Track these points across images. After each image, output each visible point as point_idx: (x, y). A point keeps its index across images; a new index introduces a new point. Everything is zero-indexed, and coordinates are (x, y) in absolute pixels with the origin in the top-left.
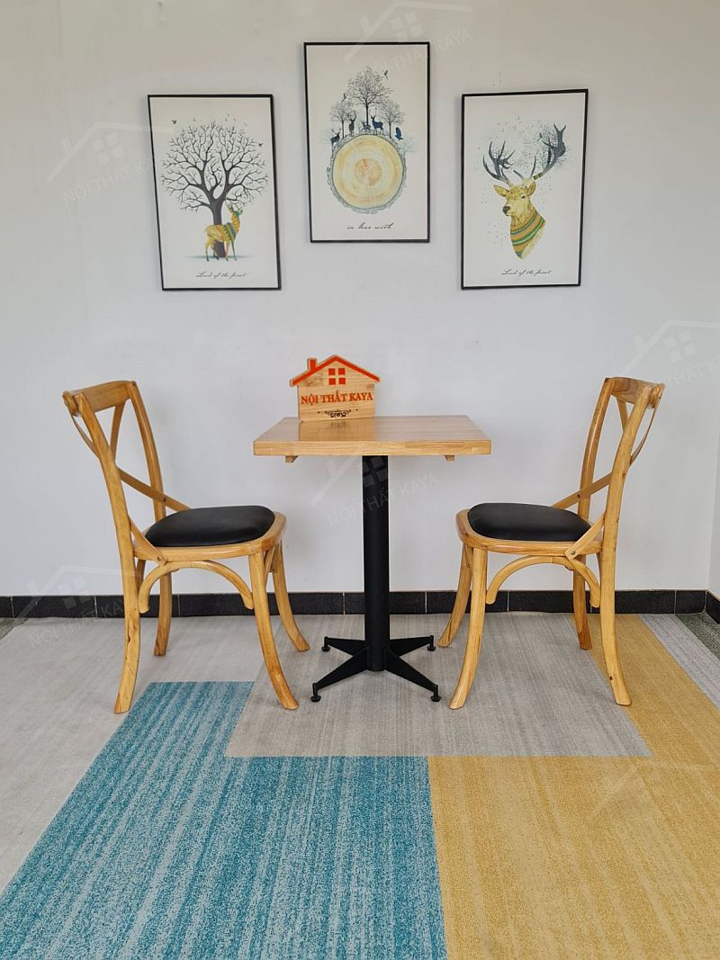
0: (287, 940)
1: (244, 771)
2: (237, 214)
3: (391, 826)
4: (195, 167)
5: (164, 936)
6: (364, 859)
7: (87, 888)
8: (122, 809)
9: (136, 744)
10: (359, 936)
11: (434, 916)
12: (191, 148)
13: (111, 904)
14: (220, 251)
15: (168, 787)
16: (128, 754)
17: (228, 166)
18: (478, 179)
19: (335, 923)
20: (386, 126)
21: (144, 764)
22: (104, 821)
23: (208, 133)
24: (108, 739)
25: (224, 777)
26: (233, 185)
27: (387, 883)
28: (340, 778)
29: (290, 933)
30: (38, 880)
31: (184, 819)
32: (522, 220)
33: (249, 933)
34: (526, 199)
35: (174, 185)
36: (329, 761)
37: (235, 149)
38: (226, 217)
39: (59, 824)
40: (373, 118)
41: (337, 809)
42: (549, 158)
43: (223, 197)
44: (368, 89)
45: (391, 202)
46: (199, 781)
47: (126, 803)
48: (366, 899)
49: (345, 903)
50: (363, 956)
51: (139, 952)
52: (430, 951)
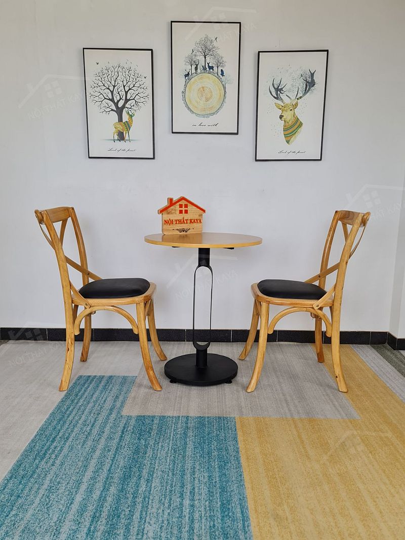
0: (160, 511)
1: (133, 422)
2: (131, 116)
3: (216, 453)
4: (108, 89)
5: (91, 508)
6: (202, 470)
7: (47, 482)
8: (65, 441)
9: (72, 407)
10: (201, 509)
11: (243, 500)
12: (106, 79)
13: (61, 491)
15: (91, 430)
16: (68, 413)
17: (127, 89)
18: (266, 99)
19: (187, 502)
21: (77, 418)
22: (55, 447)
23: (116, 70)
24: (56, 404)
25: (122, 425)
26: (129, 100)
27: (215, 482)
28: (187, 427)
29: (162, 507)
30: (19, 478)
31: (100, 446)
32: (290, 123)
33: (139, 507)
34: (293, 111)
35: (97, 99)
36: (180, 418)
37: (131, 79)
38: (125, 117)
39: (30, 449)
40: (208, 64)
41: (186, 443)
42: (306, 88)
43: (124, 106)
44: (206, 47)
45: (217, 111)
46: (108, 427)
47: (68, 438)
48: (204, 491)
49: (192, 493)
50: (203, 521)
51: (78, 516)
52: (241, 518)
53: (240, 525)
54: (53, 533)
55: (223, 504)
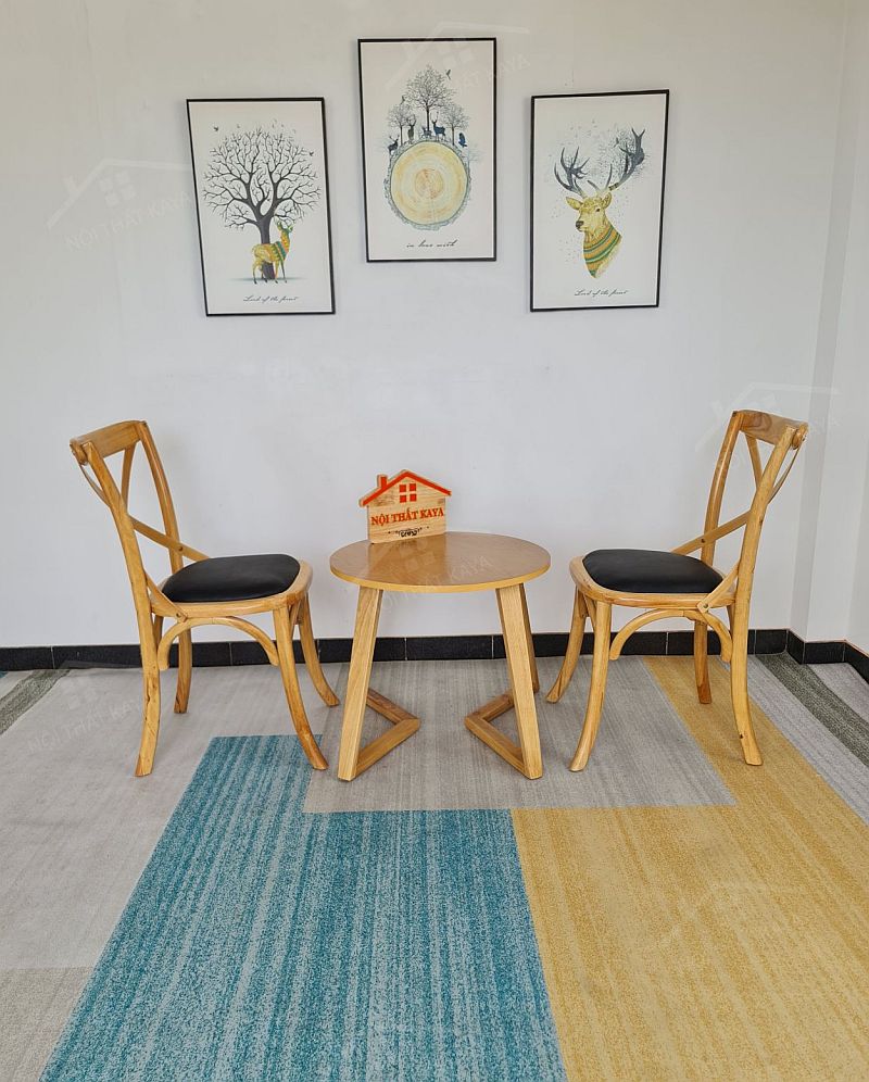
0: (392, 987)
1: (325, 826)
2: (286, 232)
3: (480, 879)
4: (240, 179)
5: (271, 986)
6: (458, 911)
7: (187, 943)
8: (208, 866)
9: (210, 802)
10: (461, 982)
11: (533, 962)
12: (235, 159)
13: (214, 958)
14: (269, 273)
15: (250, 843)
16: (204, 812)
17: (276, 178)
18: (549, 190)
19: (436, 971)
20: (448, 132)
21: (222, 822)
22: (192, 878)
23: (253, 141)
24: (180, 797)
25: (305, 832)
26: (282, 200)
27: (484, 933)
28: (425, 832)
29: (394, 981)
30: (137, 937)
31: (273, 874)
32: (597, 236)
33: (355, 981)
34: (601, 212)
35: (217, 200)
36: (411, 815)
37: (284, 159)
38: (275, 235)
39: (148, 883)
40: (434, 123)
41: (425, 863)
42: (627, 166)
43: (271, 213)
44: (429, 91)
45: (454, 217)
46: (281, 838)
47: (211, 860)
48: (466, 948)
49: (445, 952)
50: (468, 1001)
51: (250, 1001)
52: (532, 994)
53: (532, 1006)
54: (212, 1033)
55: (499, 971)
